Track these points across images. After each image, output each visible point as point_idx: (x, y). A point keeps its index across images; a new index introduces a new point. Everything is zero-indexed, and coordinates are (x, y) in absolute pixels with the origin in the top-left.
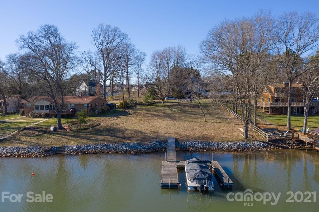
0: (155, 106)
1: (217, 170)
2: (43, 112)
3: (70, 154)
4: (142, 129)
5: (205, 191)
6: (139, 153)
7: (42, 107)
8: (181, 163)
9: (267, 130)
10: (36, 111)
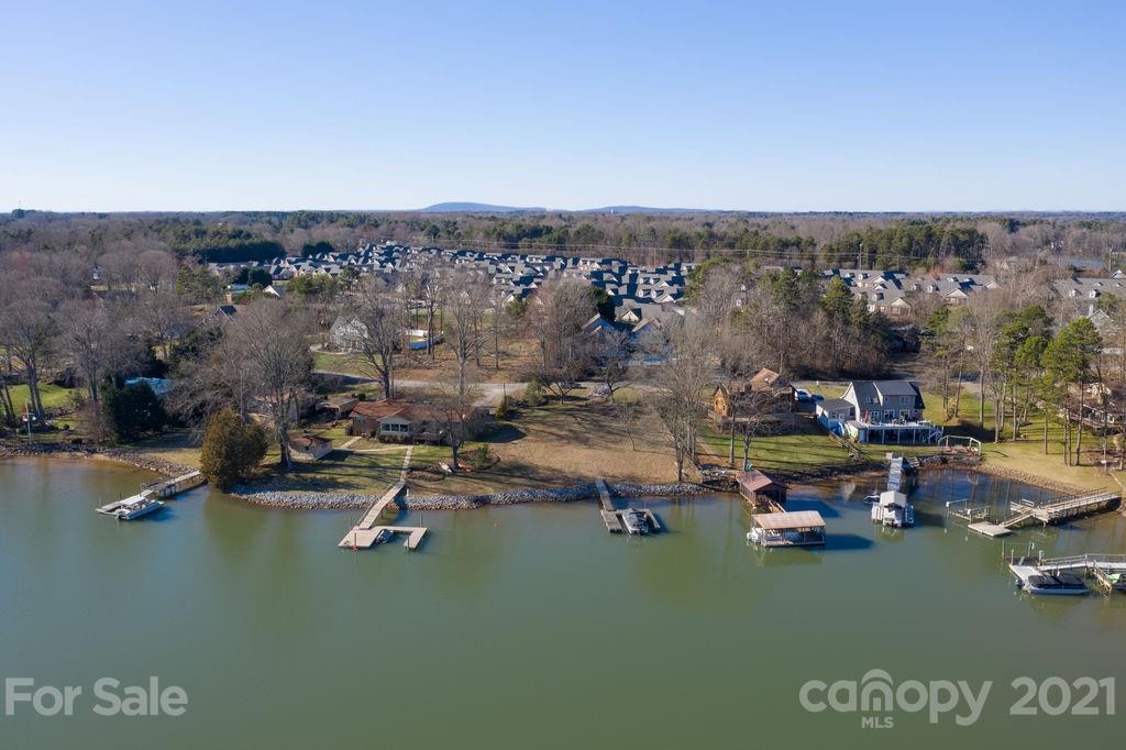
0: (547, 410)
1: (648, 518)
2: (399, 434)
3: (498, 504)
4: (558, 467)
5: (642, 533)
6: (568, 501)
7: (395, 427)
8: (618, 512)
9: (705, 467)
10: (384, 432)
